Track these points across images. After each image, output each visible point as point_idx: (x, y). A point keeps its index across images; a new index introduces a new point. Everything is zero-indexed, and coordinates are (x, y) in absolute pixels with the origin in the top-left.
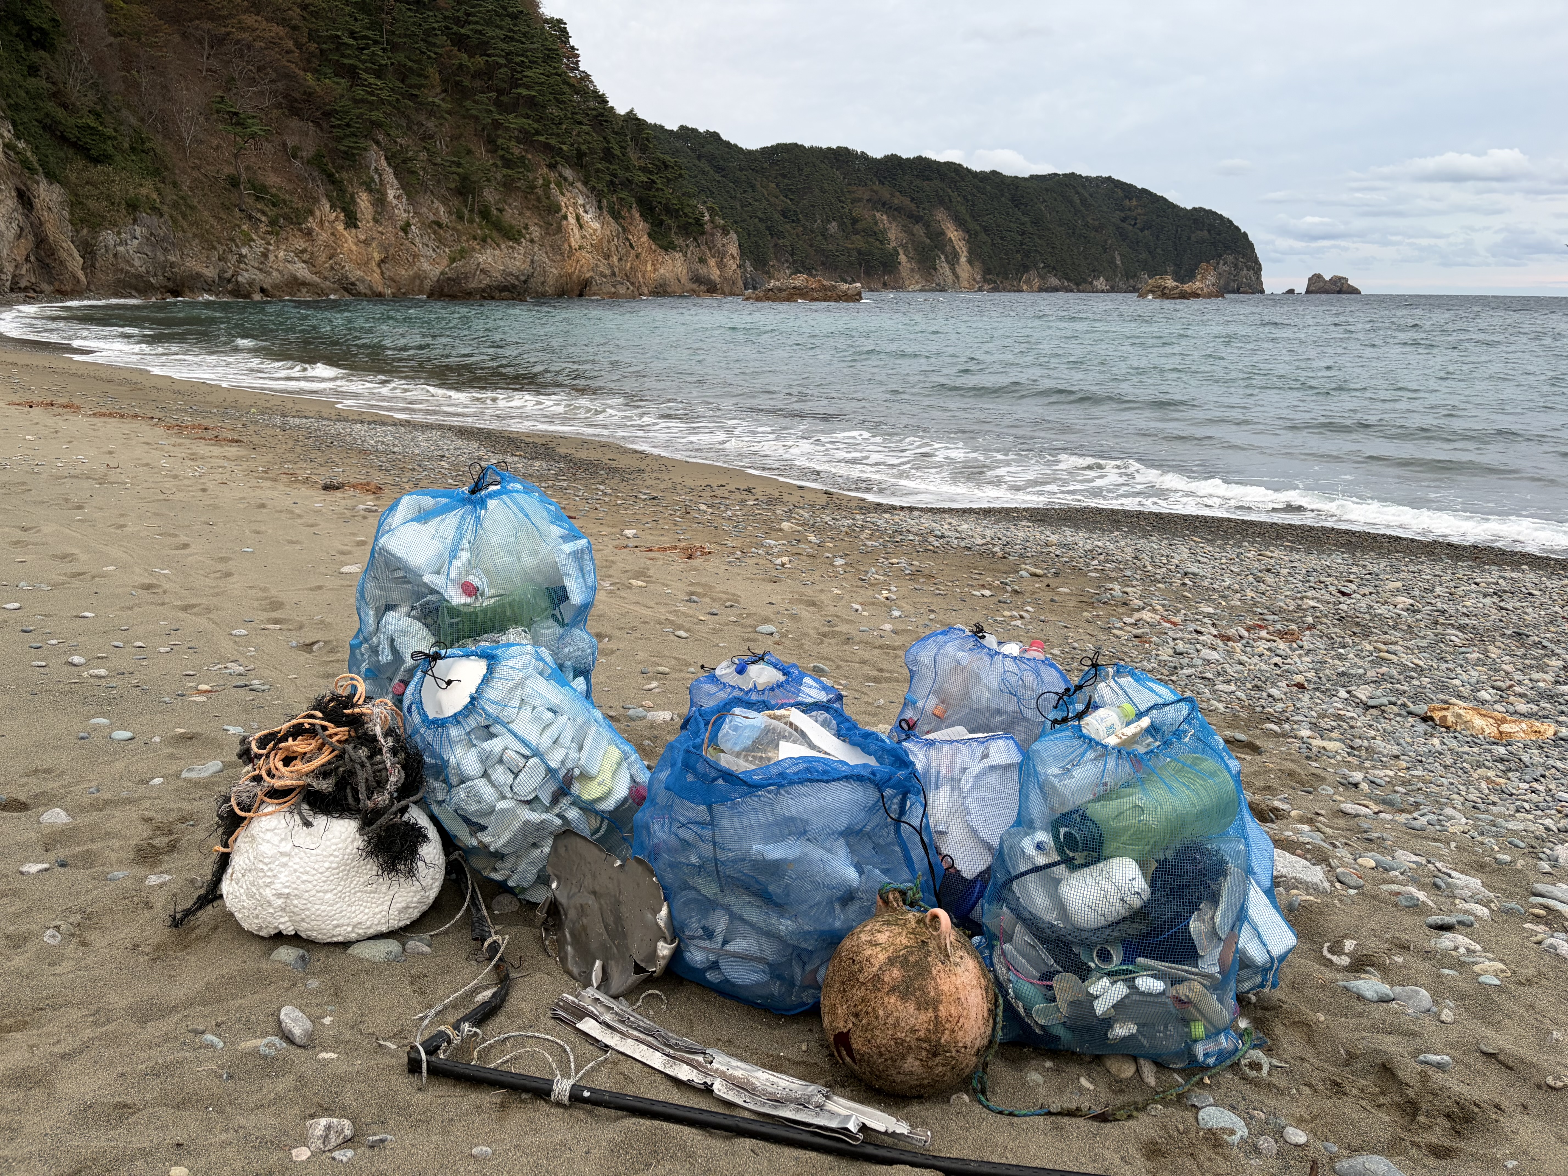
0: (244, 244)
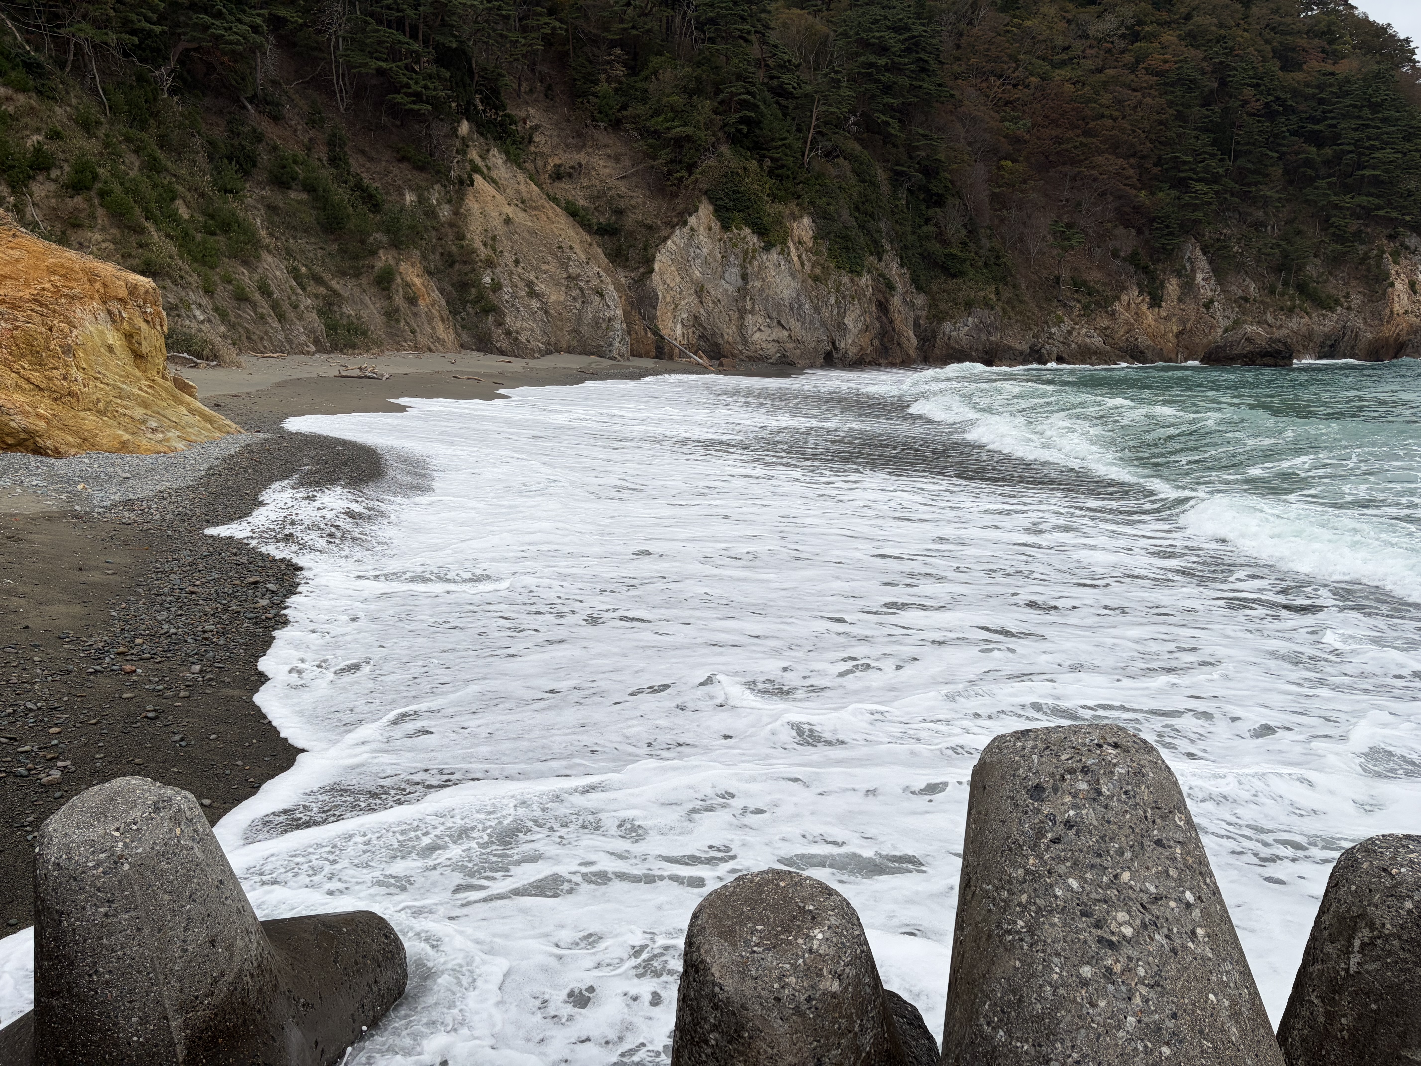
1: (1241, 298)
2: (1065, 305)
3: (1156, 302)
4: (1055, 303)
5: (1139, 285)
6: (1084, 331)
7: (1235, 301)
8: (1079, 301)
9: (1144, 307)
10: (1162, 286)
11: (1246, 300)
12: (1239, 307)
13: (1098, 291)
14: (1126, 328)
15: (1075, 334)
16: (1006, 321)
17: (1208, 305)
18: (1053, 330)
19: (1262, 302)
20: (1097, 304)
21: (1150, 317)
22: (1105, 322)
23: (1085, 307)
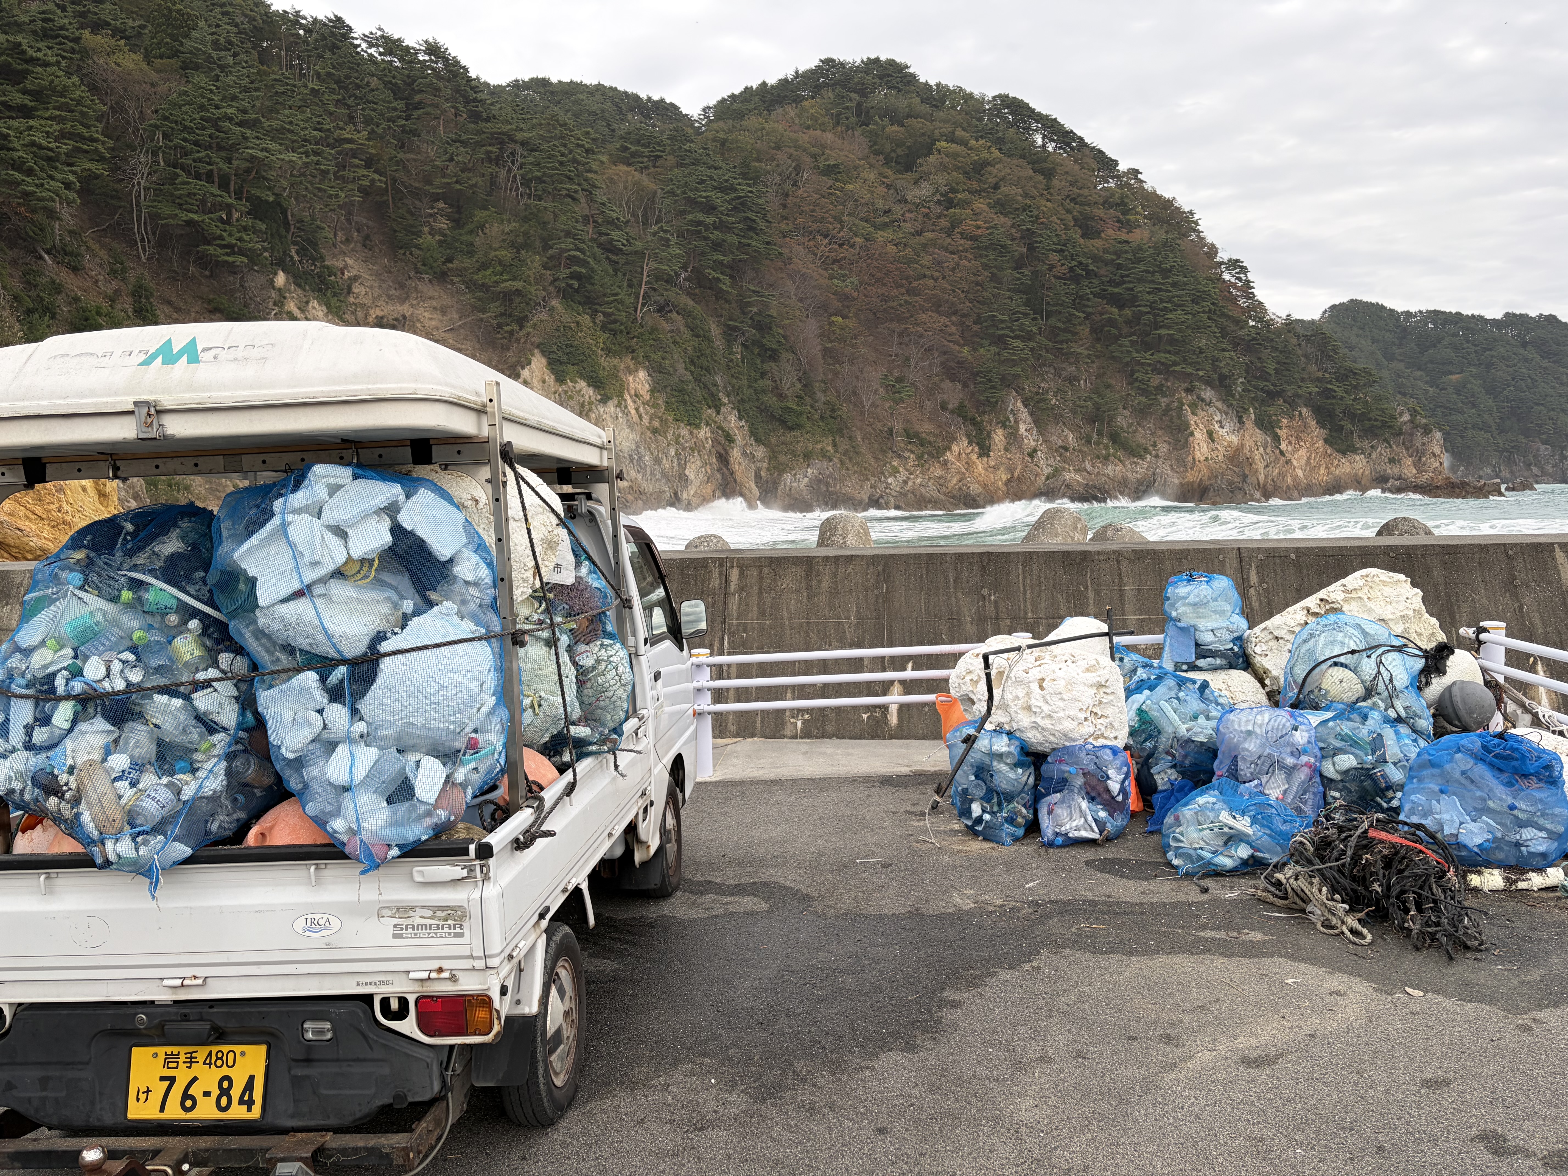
0: (890, 476)
1: (1061, 447)
2: (900, 456)
3: (985, 451)
4: (890, 454)
5: (968, 436)
6: (919, 480)
7: (1056, 451)
8: (912, 452)
9: (974, 457)
10: (989, 436)
11: (1066, 449)
12: (1061, 455)
13: (930, 442)
14: (958, 477)
15: (910, 483)
16: (844, 472)
17: (1032, 454)
18: (890, 480)
19: (1080, 451)
20: (930, 454)
21: (980, 466)
22: (939, 472)
23: (919, 457)
